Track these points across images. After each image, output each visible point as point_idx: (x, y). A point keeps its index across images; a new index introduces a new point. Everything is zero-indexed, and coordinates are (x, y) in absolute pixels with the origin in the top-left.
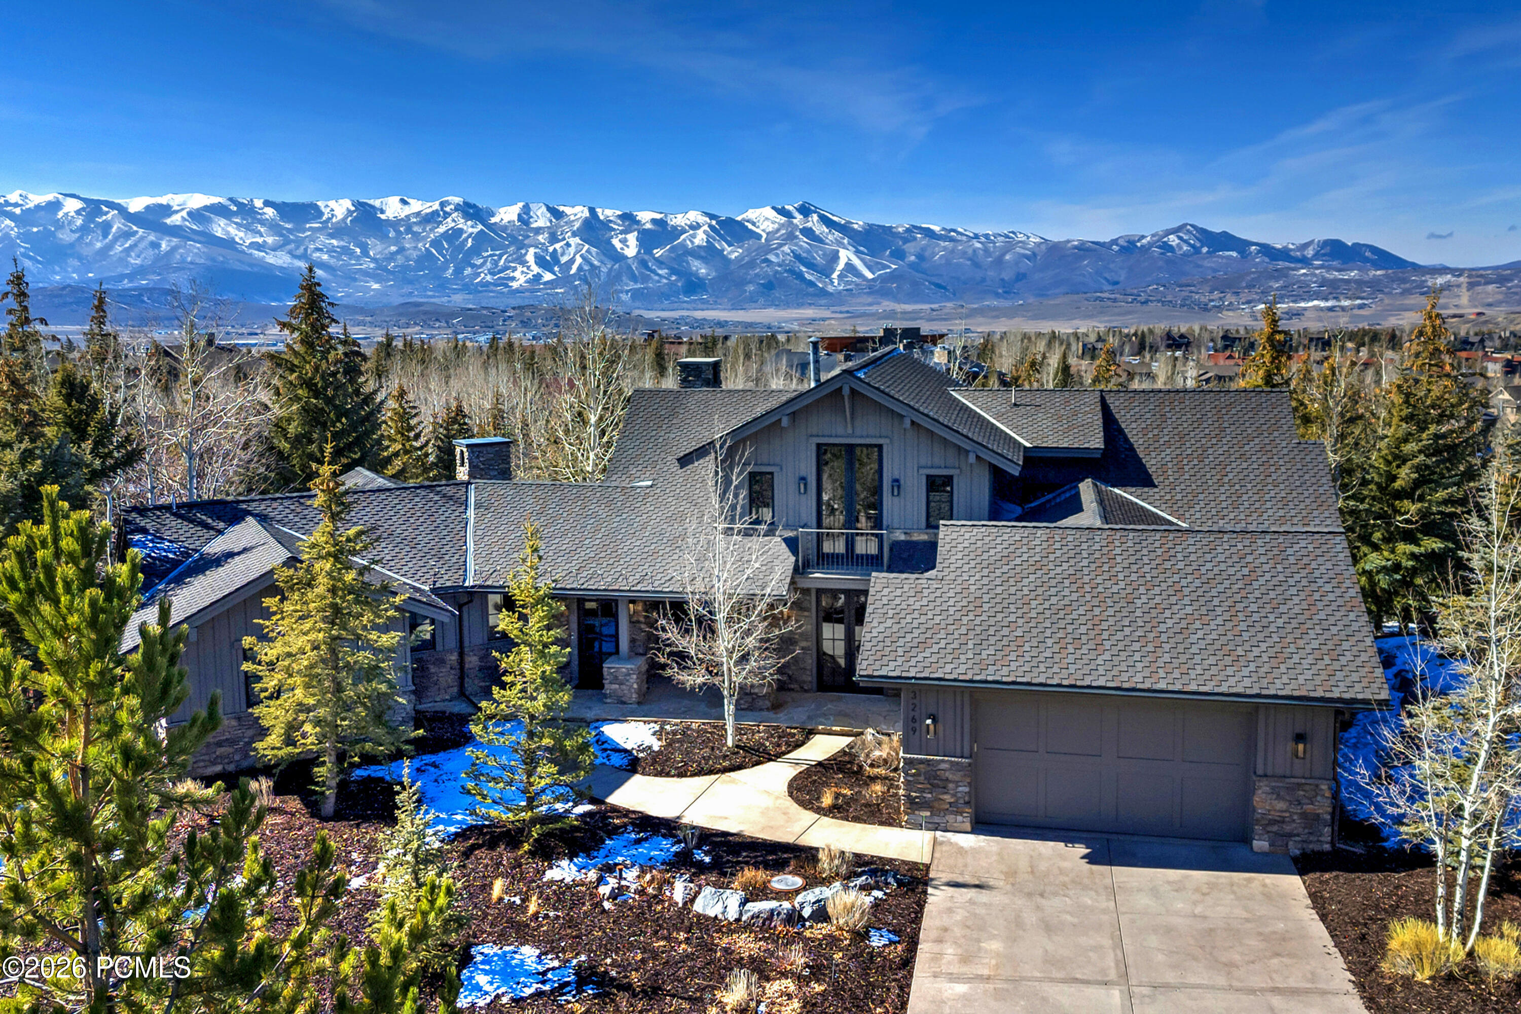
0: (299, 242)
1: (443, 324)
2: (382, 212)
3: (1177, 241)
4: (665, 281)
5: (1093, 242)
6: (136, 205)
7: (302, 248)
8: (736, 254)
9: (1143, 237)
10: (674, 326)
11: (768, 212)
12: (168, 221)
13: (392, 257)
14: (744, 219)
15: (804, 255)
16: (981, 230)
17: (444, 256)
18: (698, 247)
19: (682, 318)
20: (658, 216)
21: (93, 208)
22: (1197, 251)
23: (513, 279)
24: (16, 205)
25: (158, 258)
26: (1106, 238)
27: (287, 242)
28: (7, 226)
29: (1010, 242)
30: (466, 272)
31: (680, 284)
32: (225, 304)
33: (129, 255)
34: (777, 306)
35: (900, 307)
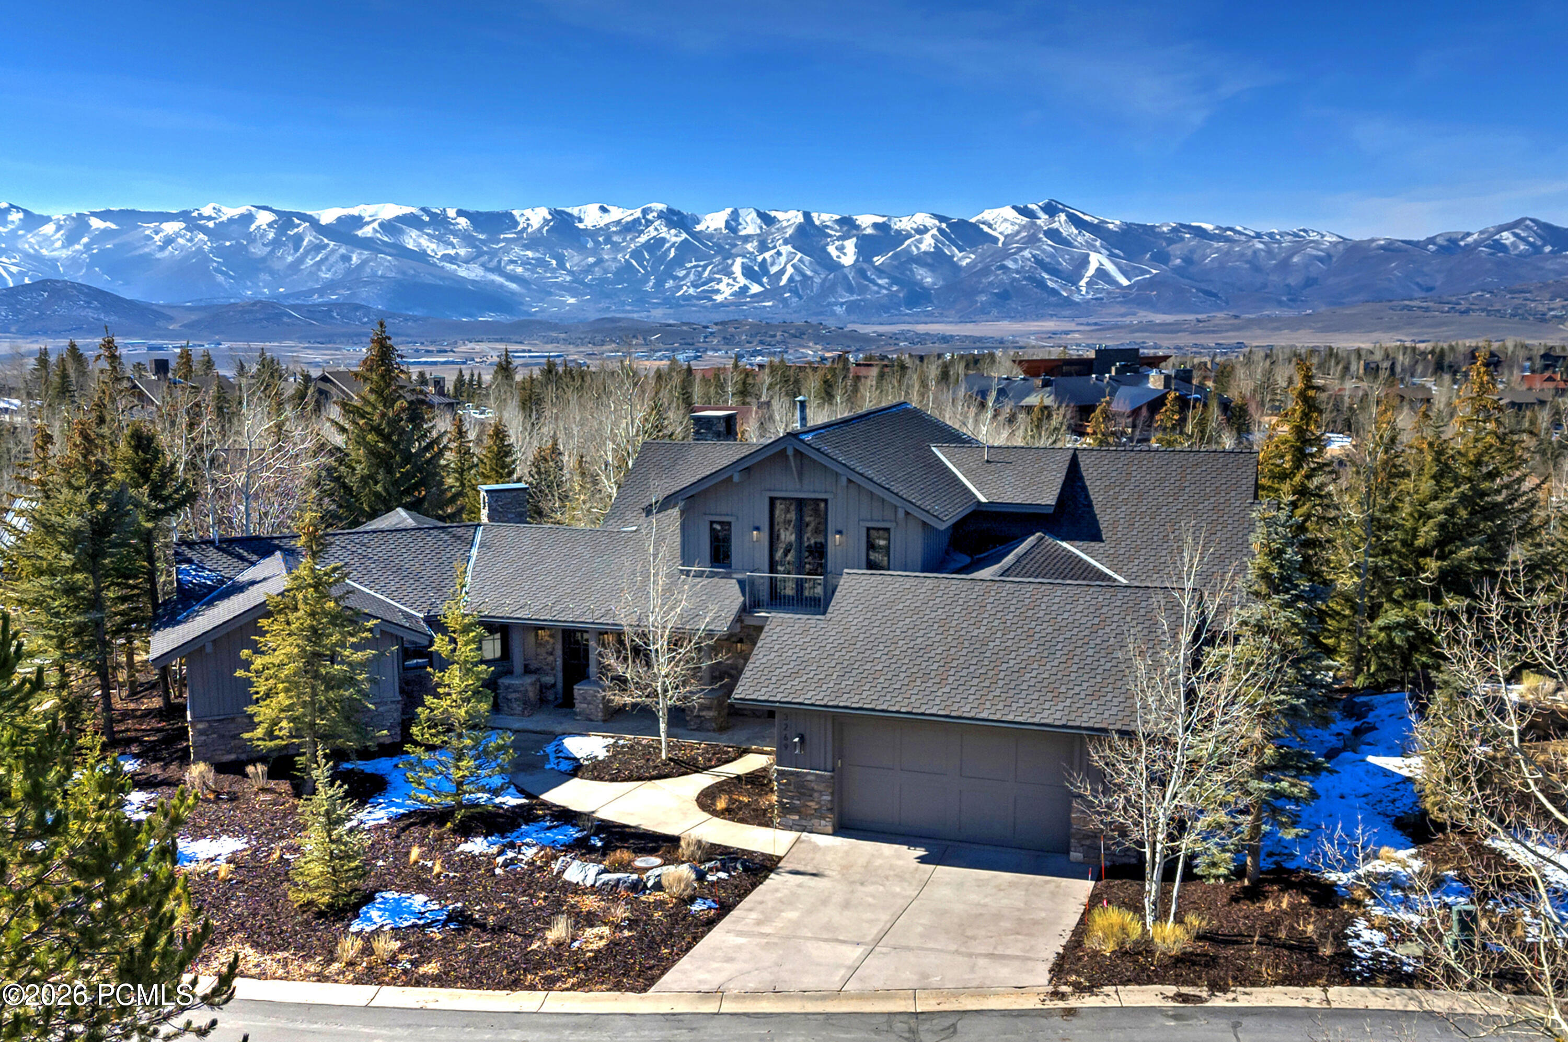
0: (493, 254)
1: (641, 341)
2: (581, 221)
3: (1512, 239)
4: (885, 292)
5: (1403, 241)
6: (328, 216)
7: (496, 260)
8: (968, 260)
9: (1468, 234)
10: (892, 342)
11: (1008, 212)
12: (360, 233)
13: (589, 269)
14: (979, 221)
15: (1048, 260)
16: (1264, 228)
17: (644, 268)
18: (925, 253)
19: (902, 333)
20: (880, 220)
21: (285, 220)
22: (1538, 250)
23: (718, 291)
24: (210, 218)
25: (349, 271)
26: (1419, 236)
27: (480, 254)
28: (201, 240)
29: (1300, 241)
30: (667, 285)
31: (901, 295)
32: (415, 319)
33: (320, 270)
34: (1012, 319)
35: (1159, 318)
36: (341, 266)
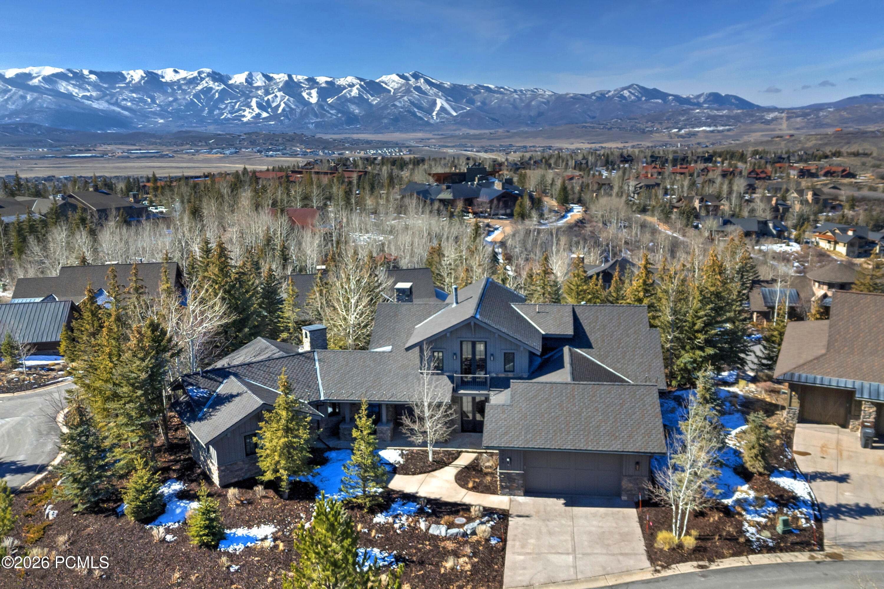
0: (113, 95)
1: (204, 143)
2: (163, 77)
3: (628, 94)
4: (335, 117)
5: (581, 95)
6: (10, 73)
7: (115, 99)
8: (376, 101)
9: (609, 91)
10: (341, 144)
11: (395, 77)
12: (30, 83)
13: (170, 104)
14: (380, 81)
15: (416, 102)
16: (518, 88)
17: (201, 103)
18: (354, 97)
19: (346, 139)
20: (329, 79)
22: (639, 99)
23: (244, 116)
25: (26, 105)
26: (588, 92)
27: (105, 95)
29: (535, 95)
30: (215, 113)
31: (343, 119)
32: (69, 132)
33: (7, 103)
34: (401, 131)
35: (472, 132)
36: (21, 102)
